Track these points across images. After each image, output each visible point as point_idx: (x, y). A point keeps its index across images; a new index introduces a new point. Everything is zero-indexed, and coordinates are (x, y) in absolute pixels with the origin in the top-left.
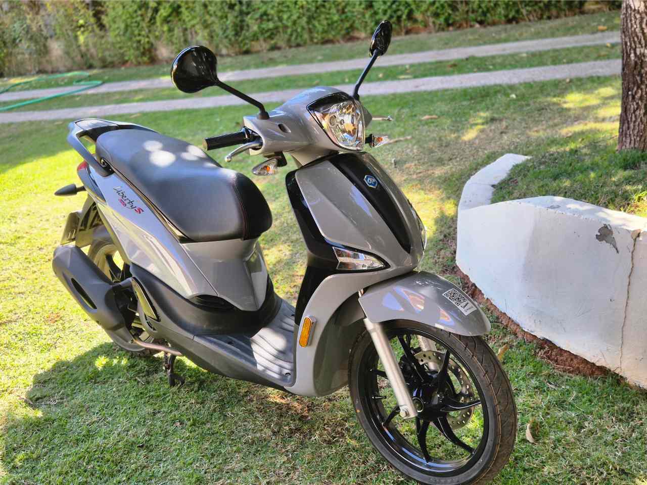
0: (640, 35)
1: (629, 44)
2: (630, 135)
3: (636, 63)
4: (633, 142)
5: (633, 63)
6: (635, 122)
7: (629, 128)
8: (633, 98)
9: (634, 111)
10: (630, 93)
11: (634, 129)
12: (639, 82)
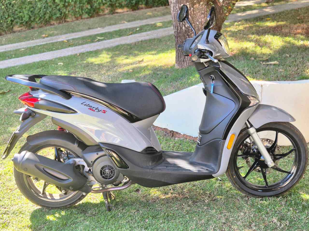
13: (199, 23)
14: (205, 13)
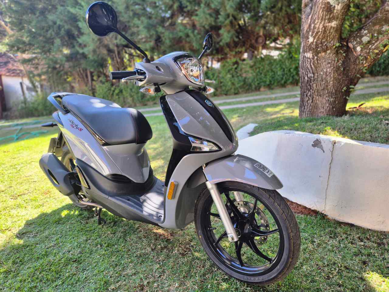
0: (310, 68)
1: (304, 73)
2: (305, 112)
3: (308, 81)
4: (306, 114)
5: (306, 81)
6: (307, 106)
7: (304, 109)
8: (307, 95)
9: (307, 101)
10: (305, 94)
11: (307, 109)
12: (309, 88)
13: (323, 73)
14: (332, 62)
